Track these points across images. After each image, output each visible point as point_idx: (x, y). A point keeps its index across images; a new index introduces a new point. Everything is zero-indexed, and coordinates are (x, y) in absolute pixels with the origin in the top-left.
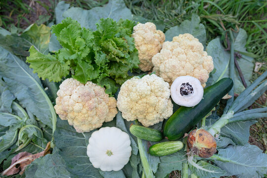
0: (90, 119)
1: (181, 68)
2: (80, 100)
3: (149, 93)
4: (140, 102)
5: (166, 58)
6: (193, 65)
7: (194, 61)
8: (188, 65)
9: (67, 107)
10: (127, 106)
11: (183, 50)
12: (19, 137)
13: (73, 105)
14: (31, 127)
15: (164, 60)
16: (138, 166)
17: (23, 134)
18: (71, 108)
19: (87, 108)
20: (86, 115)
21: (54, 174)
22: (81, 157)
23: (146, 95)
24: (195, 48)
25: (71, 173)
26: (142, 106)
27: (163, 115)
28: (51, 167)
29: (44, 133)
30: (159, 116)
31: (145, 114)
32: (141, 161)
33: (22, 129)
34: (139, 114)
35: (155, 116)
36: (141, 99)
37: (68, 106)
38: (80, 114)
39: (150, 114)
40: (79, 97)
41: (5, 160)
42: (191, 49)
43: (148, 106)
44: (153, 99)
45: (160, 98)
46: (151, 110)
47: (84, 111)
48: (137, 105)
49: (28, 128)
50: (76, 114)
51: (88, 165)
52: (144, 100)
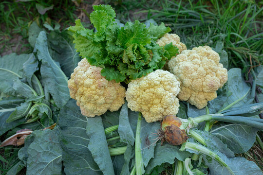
0: (96, 97)
1: (193, 70)
2: (92, 76)
3: (158, 83)
4: (148, 90)
5: (180, 60)
6: (206, 69)
7: (207, 66)
8: (201, 69)
9: (79, 80)
10: (134, 92)
11: (199, 56)
12: (30, 111)
13: (84, 79)
14: (44, 106)
15: (179, 62)
16: (131, 160)
17: (34, 110)
18: (82, 82)
19: (96, 85)
20: (94, 92)
21: (47, 149)
22: (78, 137)
23: (155, 85)
24: (210, 56)
25: (64, 150)
26: (148, 95)
27: (167, 111)
28: (47, 141)
29: (53, 115)
30: (163, 110)
31: (149, 105)
32: (134, 156)
33: (36, 105)
34: (144, 103)
35: (159, 109)
36: (149, 88)
37: (80, 78)
38: (89, 89)
39: (155, 106)
40: (93, 73)
41: (11, 130)
42: (207, 56)
43: (154, 97)
44: (160, 90)
45: (167, 92)
46: (156, 101)
47: (93, 87)
48: (144, 93)
49: (41, 106)
50: (85, 88)
51: (82, 147)
52: (152, 90)
